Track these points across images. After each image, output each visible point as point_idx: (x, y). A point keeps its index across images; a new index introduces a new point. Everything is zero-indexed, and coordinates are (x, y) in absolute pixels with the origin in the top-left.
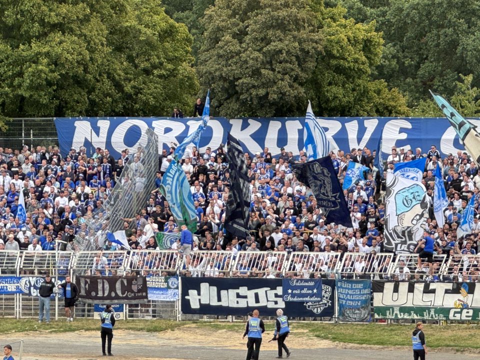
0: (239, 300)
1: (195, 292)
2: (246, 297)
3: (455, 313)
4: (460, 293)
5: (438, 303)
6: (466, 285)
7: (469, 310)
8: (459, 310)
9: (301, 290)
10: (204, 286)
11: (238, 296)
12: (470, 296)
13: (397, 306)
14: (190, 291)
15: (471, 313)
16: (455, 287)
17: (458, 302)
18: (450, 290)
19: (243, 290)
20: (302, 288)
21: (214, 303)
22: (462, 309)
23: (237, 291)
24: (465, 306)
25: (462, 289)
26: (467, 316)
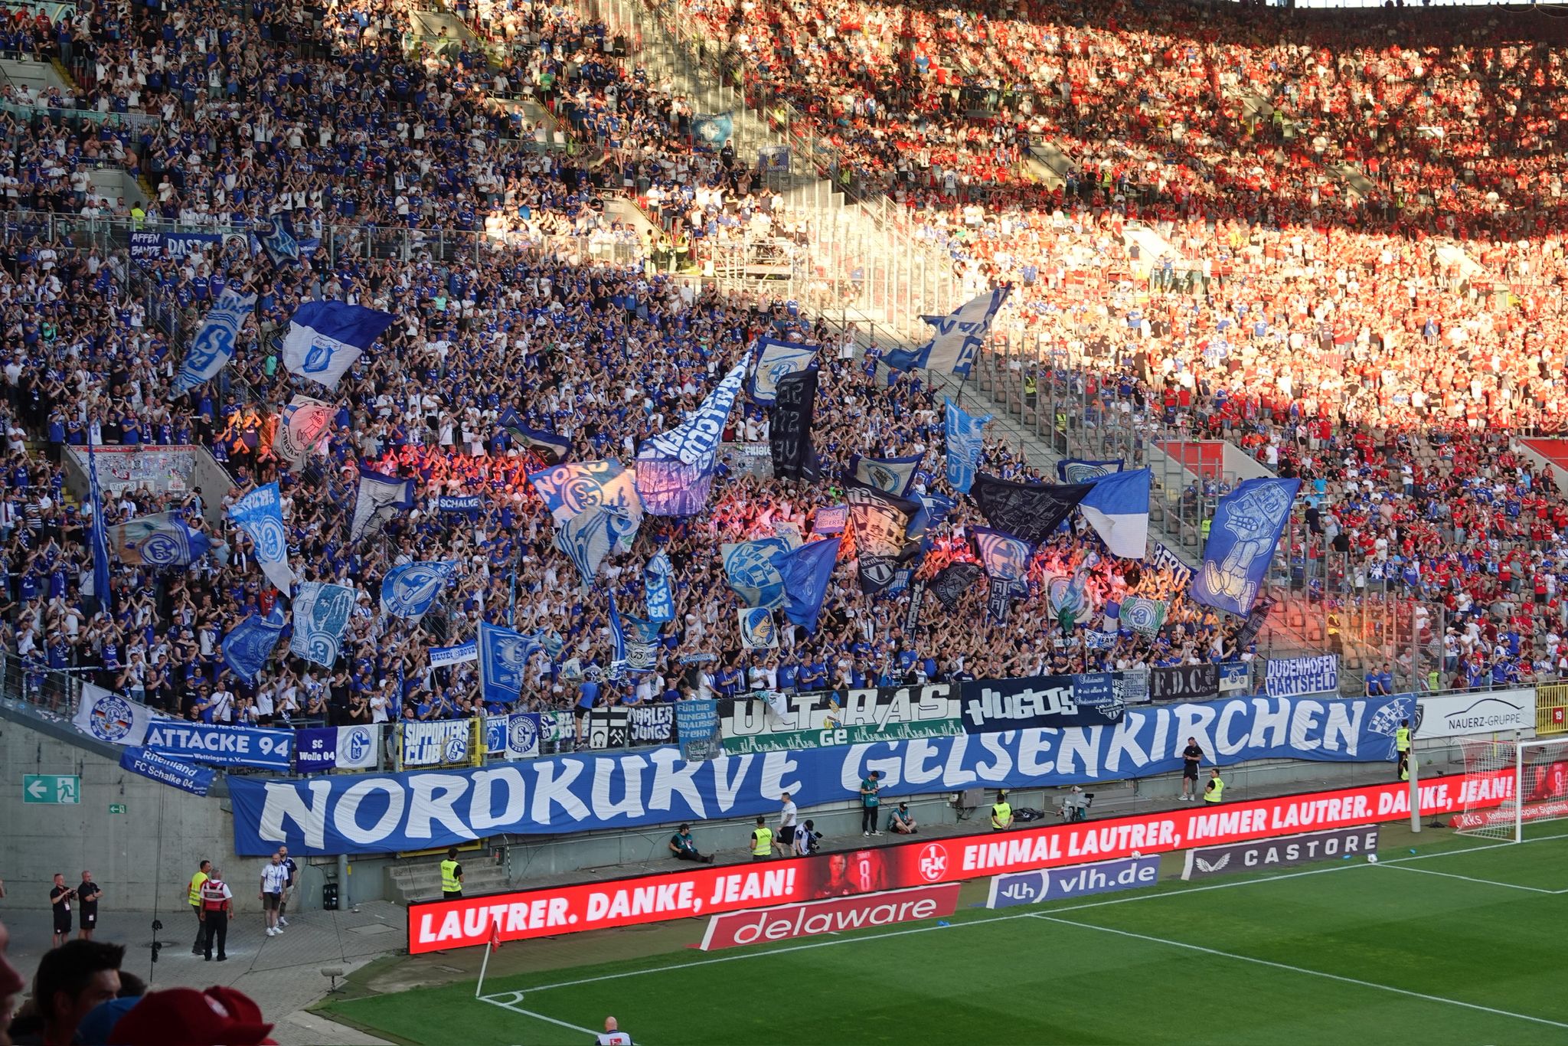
0: (1025, 708)
1: (977, 702)
2: (1031, 703)
3: (827, 736)
4: (829, 707)
5: (804, 725)
6: (836, 695)
7: (843, 731)
8: (831, 732)
9: (1090, 690)
10: (986, 693)
11: (1023, 703)
12: (842, 710)
13: (752, 735)
14: (971, 703)
15: (845, 733)
16: (823, 699)
17: (828, 720)
18: (817, 704)
19: (1028, 694)
20: (1091, 686)
21: (999, 715)
22: (833, 730)
23: (1021, 696)
24: (837, 726)
25: (832, 701)
26: (840, 739)
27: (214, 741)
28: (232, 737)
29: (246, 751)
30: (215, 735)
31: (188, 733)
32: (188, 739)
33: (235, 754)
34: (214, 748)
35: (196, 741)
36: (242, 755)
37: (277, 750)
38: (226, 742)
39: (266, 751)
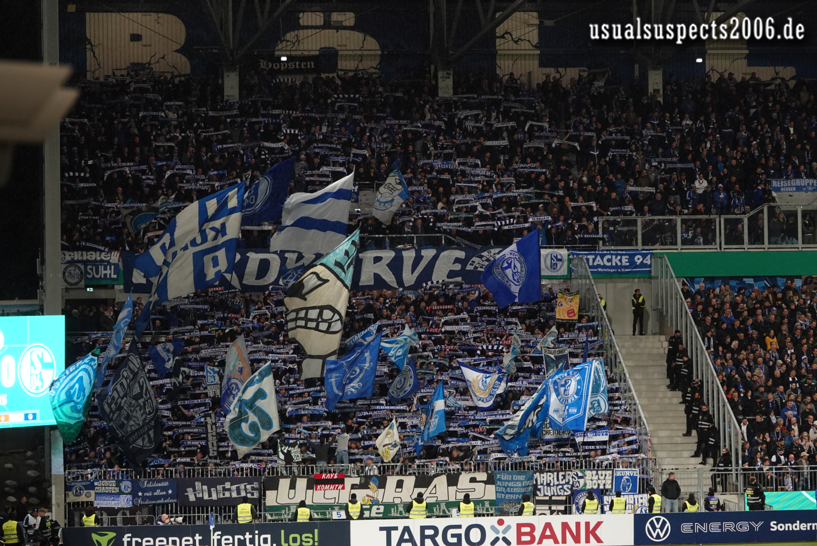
4: (369, 488)
6: (376, 479)
7: (380, 507)
8: (368, 507)
9: (153, 493)
12: (381, 491)
15: (382, 508)
16: (363, 481)
17: (367, 498)
18: (357, 485)
22: (371, 506)
24: (375, 502)
25: (371, 483)
26: (377, 513)
27: (609, 260)
28: (619, 257)
29: (628, 264)
30: (609, 257)
31: (594, 257)
32: (594, 260)
33: (621, 267)
34: (609, 264)
35: (598, 261)
36: (626, 267)
37: (645, 262)
38: (616, 261)
39: (639, 262)
